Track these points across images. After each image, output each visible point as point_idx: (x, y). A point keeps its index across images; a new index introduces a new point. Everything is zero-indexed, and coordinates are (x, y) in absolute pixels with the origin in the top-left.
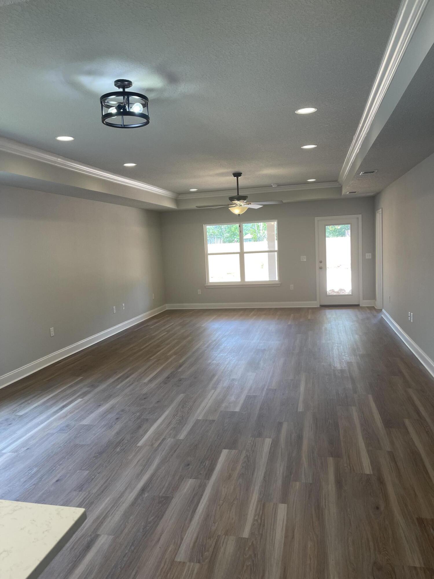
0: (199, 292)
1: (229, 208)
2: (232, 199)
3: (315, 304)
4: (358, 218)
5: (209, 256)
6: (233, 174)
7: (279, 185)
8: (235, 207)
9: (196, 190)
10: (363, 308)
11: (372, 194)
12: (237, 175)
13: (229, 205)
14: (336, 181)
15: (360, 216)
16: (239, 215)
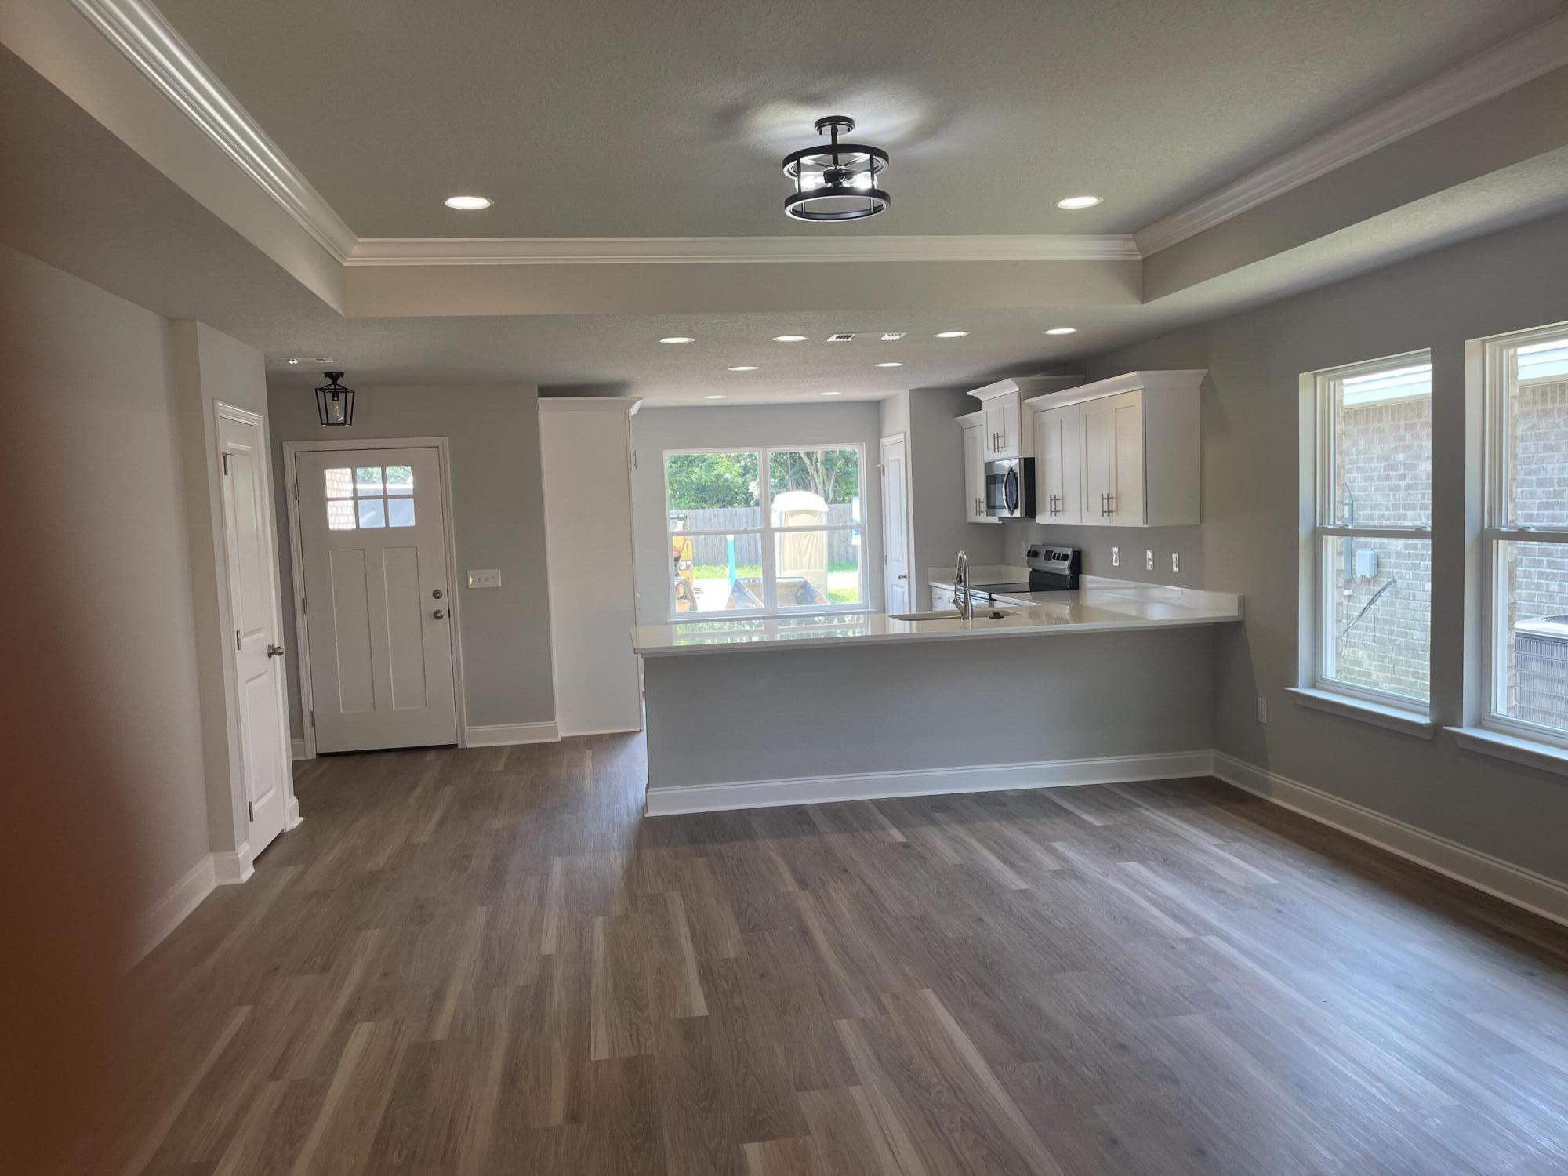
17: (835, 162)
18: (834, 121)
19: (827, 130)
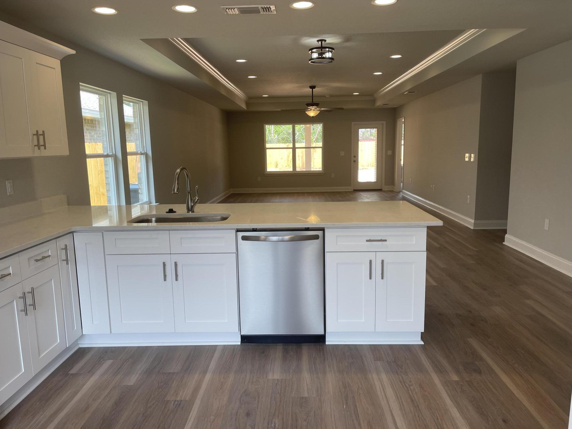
0: (259, 179)
1: (306, 112)
2: (309, 105)
3: (350, 189)
4: (383, 124)
5: (267, 150)
6: (309, 87)
7: (331, 96)
8: (310, 111)
9: (267, 96)
10: (384, 191)
11: (396, 106)
12: (313, 87)
13: (305, 109)
14: (372, 95)
15: (384, 122)
16: (313, 117)
17: (322, 50)
18: (321, 40)
19: (320, 42)
